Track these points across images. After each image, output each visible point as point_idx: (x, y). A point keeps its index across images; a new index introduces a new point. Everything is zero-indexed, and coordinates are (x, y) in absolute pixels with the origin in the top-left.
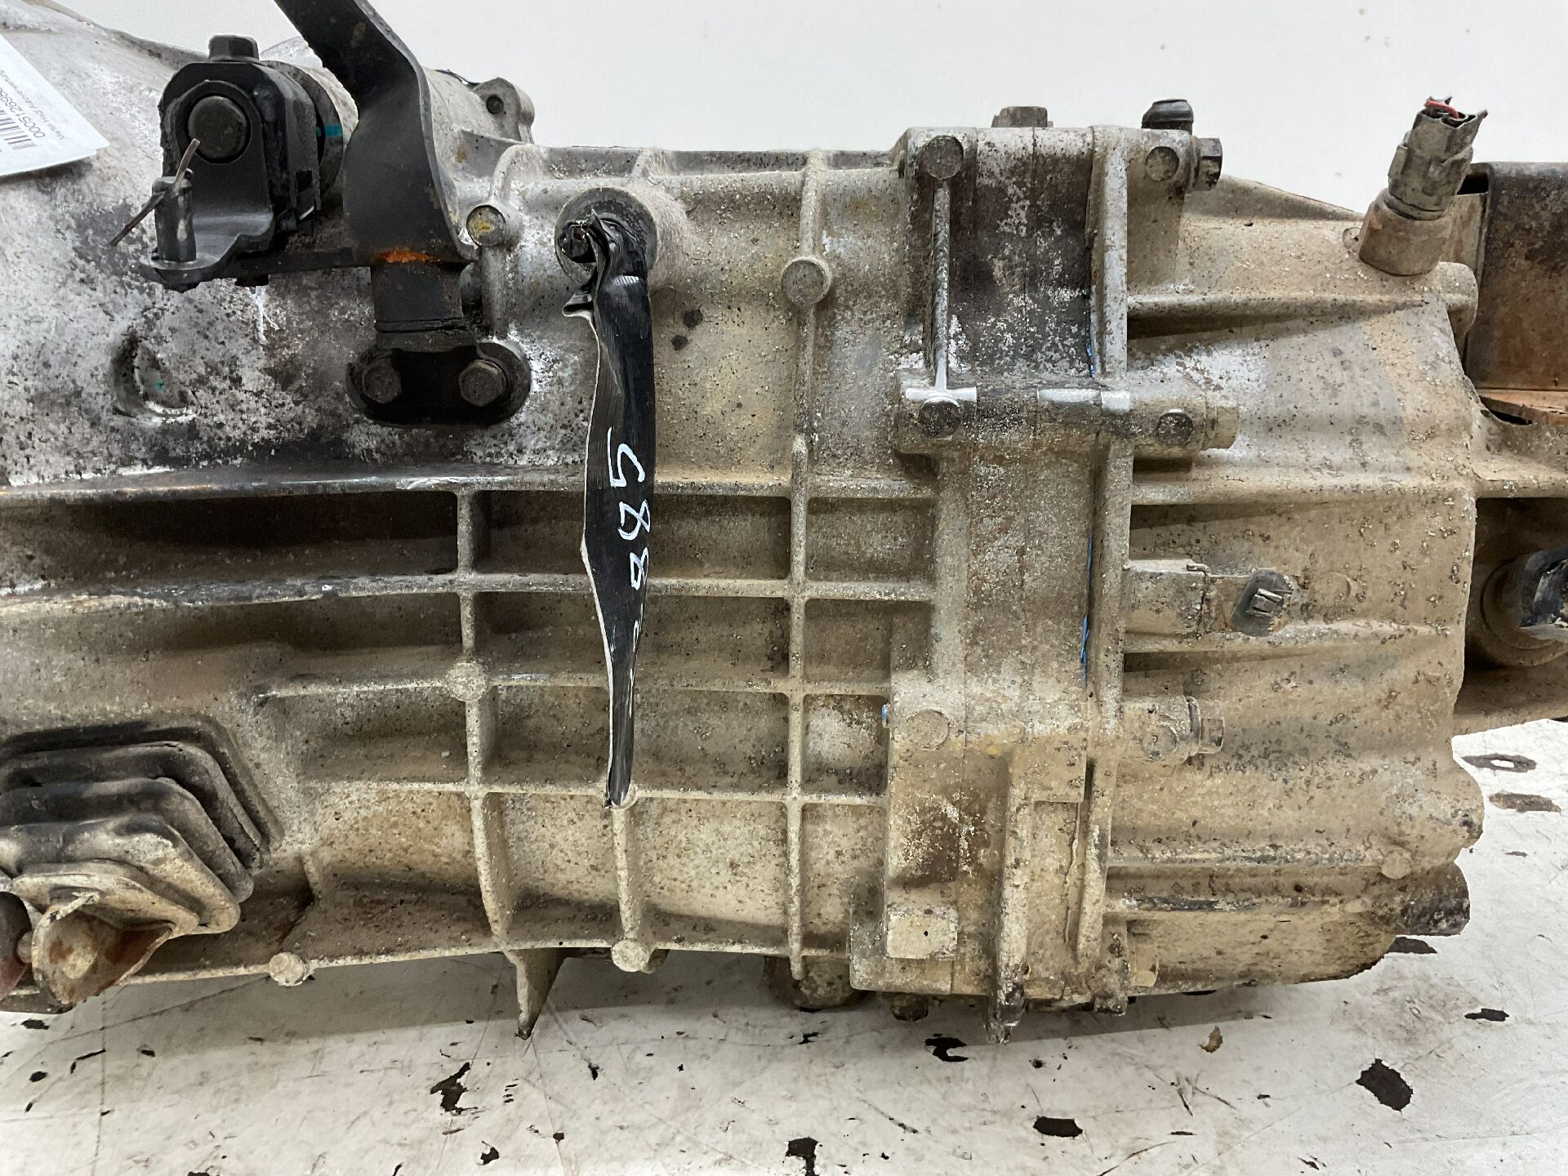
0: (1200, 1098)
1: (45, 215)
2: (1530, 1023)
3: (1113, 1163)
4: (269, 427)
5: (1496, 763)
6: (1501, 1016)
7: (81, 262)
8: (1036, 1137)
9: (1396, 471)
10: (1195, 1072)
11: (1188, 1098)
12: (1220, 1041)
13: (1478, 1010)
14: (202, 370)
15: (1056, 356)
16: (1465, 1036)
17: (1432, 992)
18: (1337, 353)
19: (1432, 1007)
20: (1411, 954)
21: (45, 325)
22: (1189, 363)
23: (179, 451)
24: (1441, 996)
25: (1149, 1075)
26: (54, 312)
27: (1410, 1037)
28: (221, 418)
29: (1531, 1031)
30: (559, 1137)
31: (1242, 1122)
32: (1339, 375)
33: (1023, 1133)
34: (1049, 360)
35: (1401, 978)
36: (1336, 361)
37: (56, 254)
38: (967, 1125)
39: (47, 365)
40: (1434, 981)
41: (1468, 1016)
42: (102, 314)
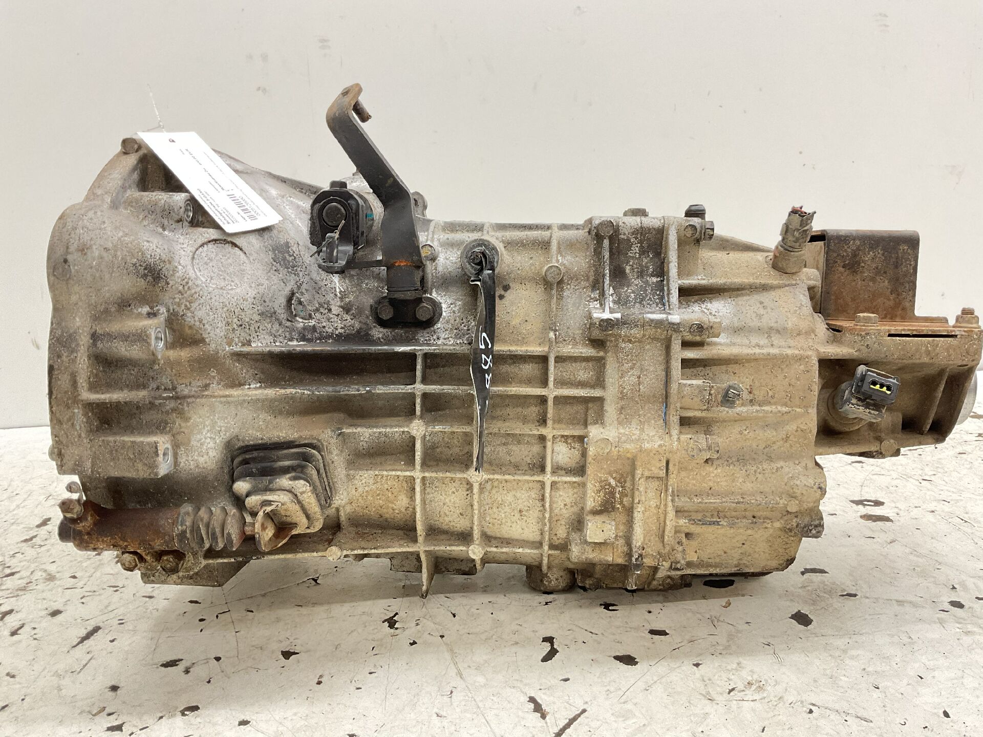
0: (720, 623)
1: (262, 245)
2: (867, 598)
3: (683, 644)
4: (342, 328)
5: (866, 503)
6: (855, 595)
7: (275, 263)
8: (650, 636)
9: (785, 348)
10: (718, 615)
11: (716, 623)
12: (730, 604)
13: (845, 593)
14: (317, 305)
15: (651, 302)
16: (837, 603)
17: (825, 587)
18: (761, 303)
19: (825, 592)
20: (818, 574)
21: (264, 286)
22: (703, 306)
23: (309, 336)
24: (829, 589)
25: (699, 616)
26: (267, 282)
27: (814, 603)
28: (324, 324)
29: (867, 600)
30: (442, 637)
31: (738, 631)
32: (762, 311)
33: (644, 635)
34: (648, 304)
35: (812, 582)
36: (761, 306)
37: (266, 260)
38: (619, 632)
39: (265, 301)
40: (827, 583)
41: (840, 595)
42: (282, 283)
